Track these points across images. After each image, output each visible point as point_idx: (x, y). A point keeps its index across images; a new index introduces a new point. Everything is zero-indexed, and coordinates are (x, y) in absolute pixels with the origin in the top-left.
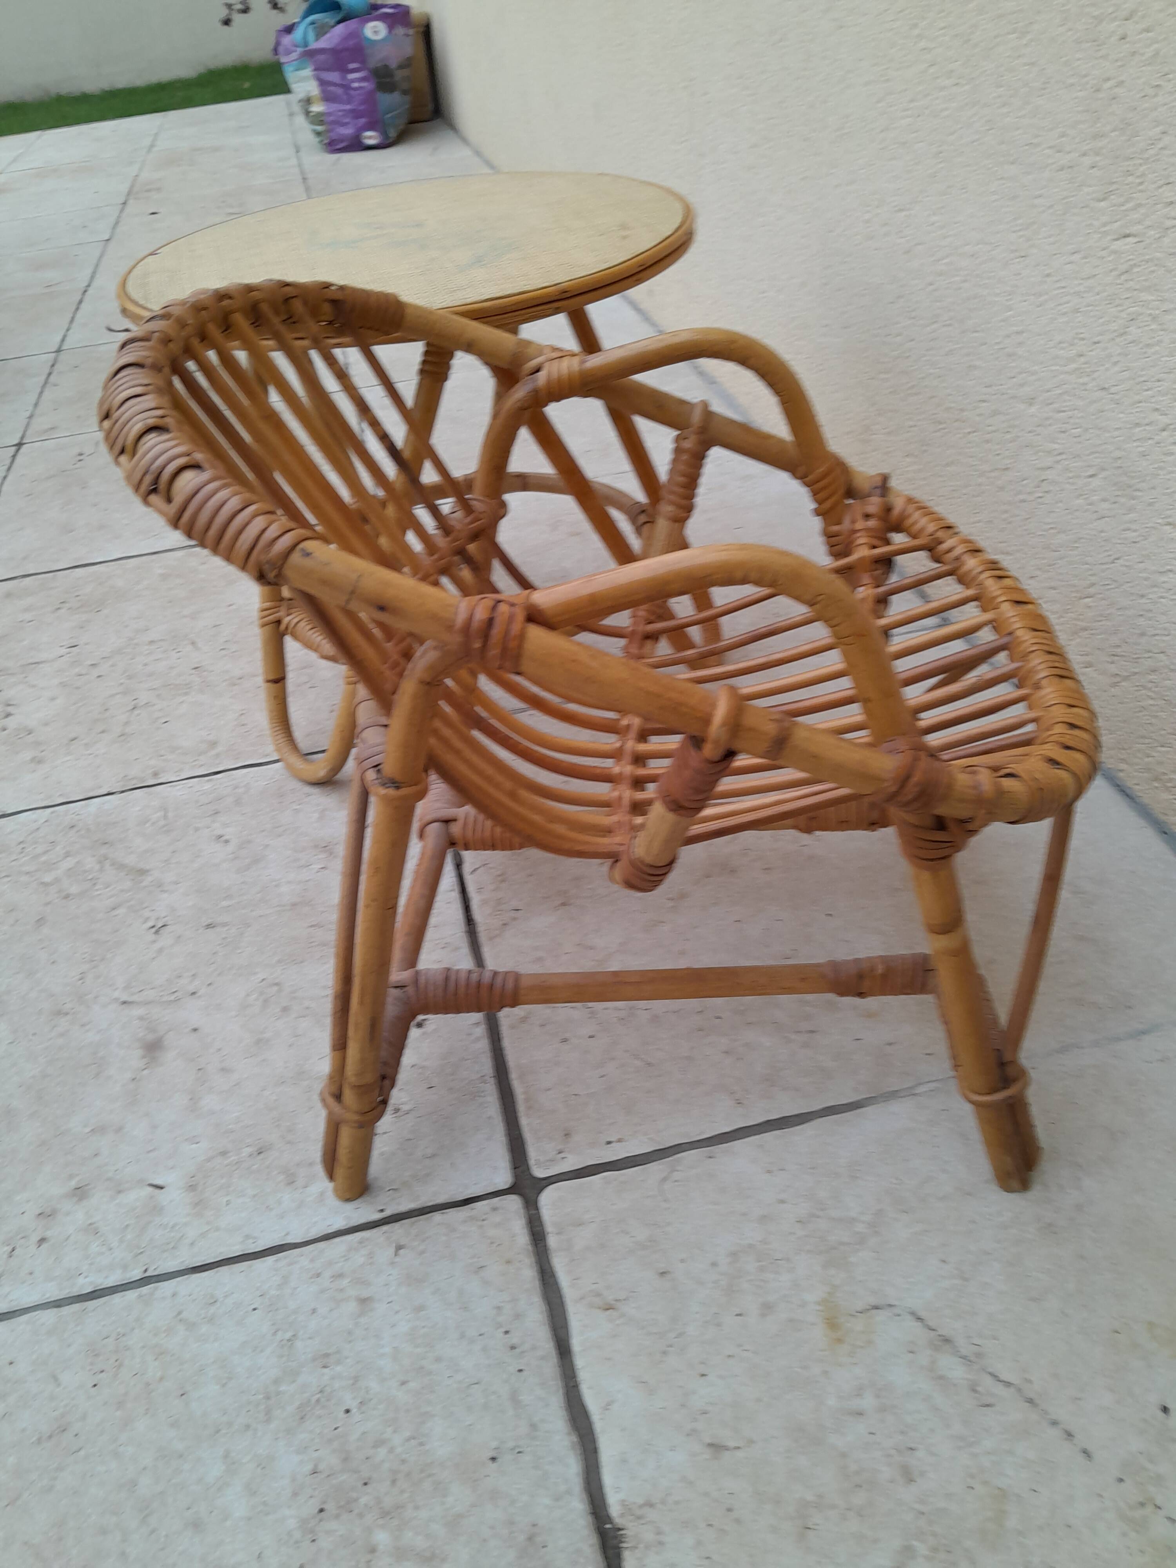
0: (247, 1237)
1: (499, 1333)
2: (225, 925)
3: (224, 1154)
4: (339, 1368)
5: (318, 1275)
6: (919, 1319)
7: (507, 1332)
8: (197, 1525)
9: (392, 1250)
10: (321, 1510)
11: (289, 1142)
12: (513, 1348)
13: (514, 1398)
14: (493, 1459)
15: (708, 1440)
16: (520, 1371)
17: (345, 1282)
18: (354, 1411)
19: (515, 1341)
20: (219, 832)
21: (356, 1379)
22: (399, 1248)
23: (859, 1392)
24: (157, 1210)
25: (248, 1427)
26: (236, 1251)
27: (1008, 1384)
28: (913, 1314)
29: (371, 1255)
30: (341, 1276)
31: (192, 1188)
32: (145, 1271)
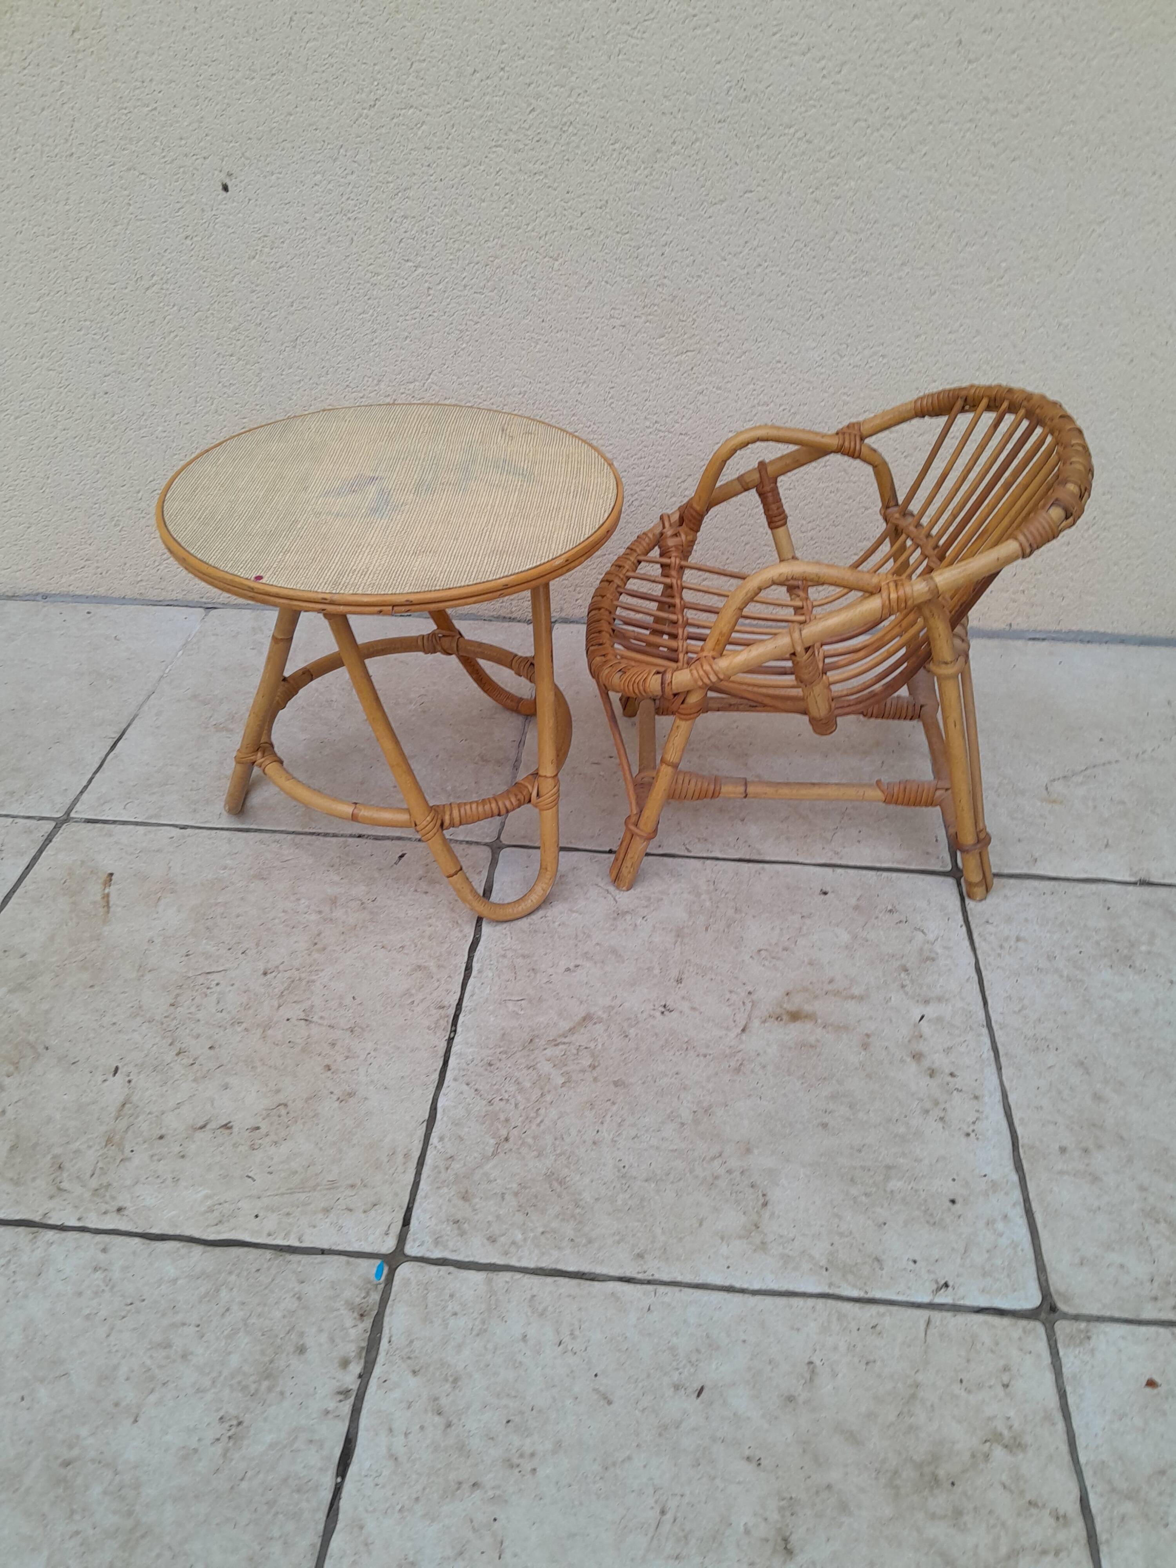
3: (903, 986)
6: (1054, 780)
8: (1137, 1011)
9: (988, 926)
17: (1006, 945)
21: (1063, 948)
22: (987, 922)
23: (1085, 804)
24: (939, 1019)
26: (976, 987)
27: (1086, 769)
28: (1051, 781)
31: (927, 1002)
32: (983, 1026)
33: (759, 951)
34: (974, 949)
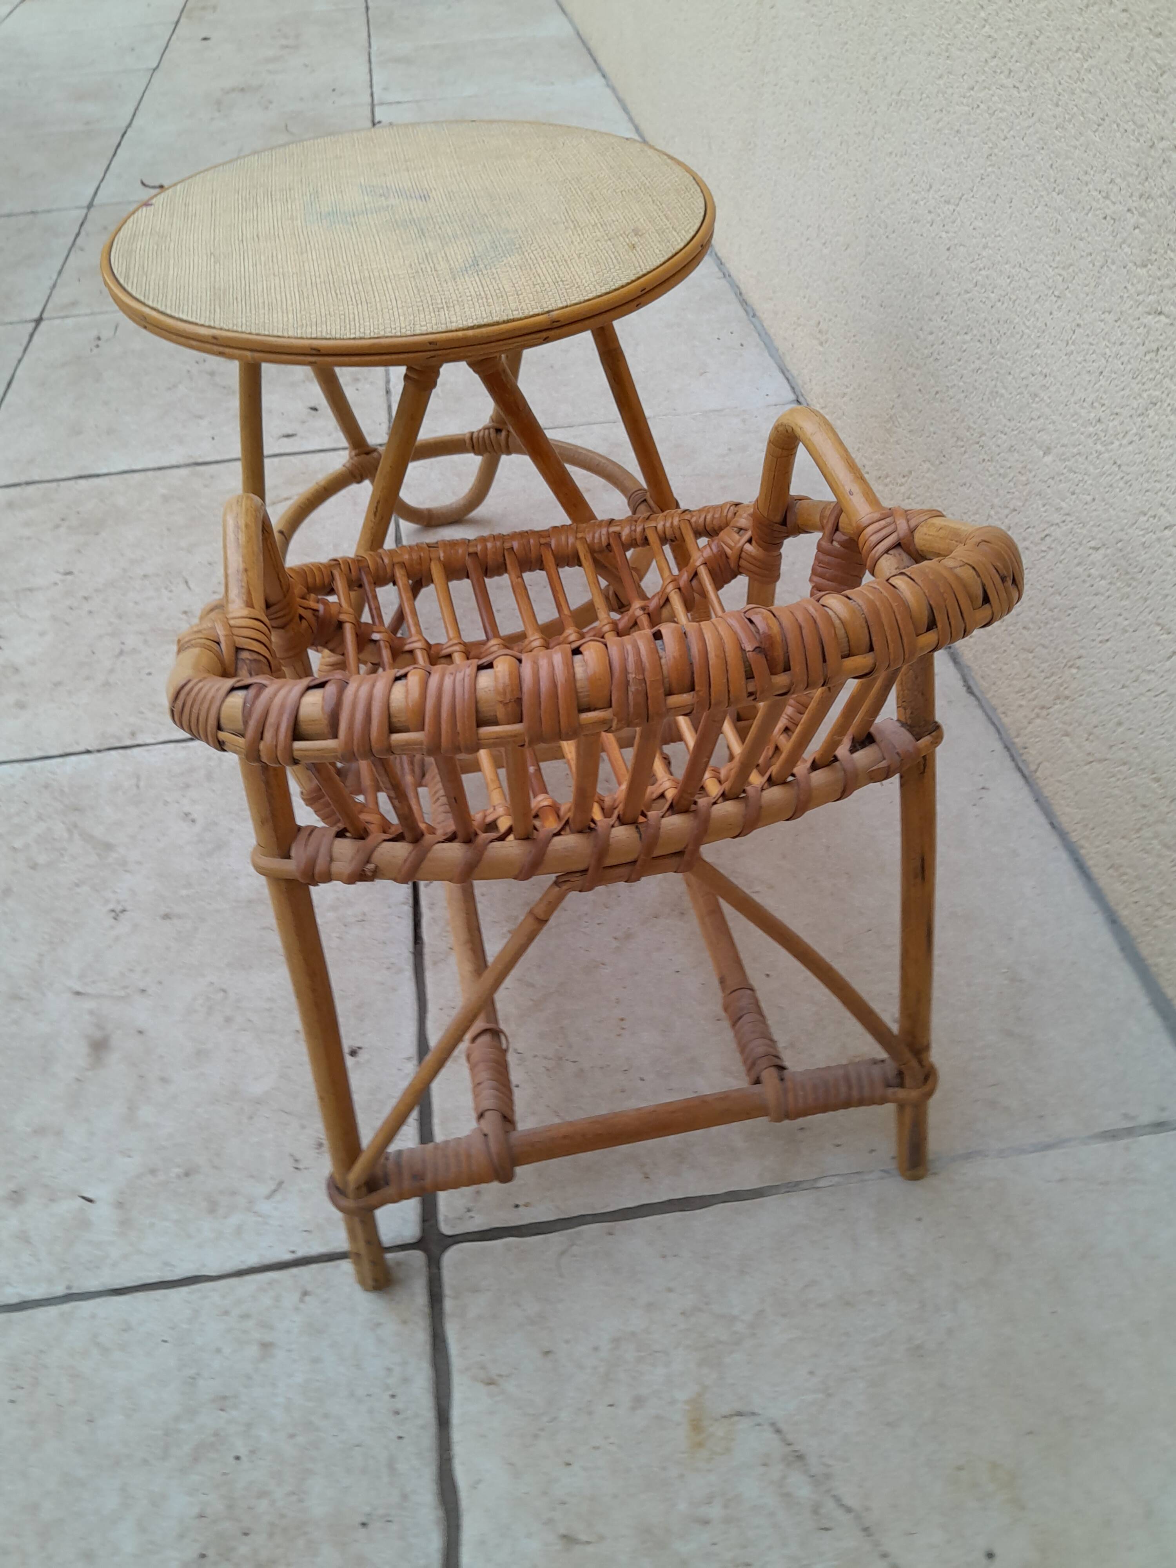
0: (166, 1264)
1: (386, 1397)
2: (180, 917)
3: (153, 1172)
4: (234, 1413)
5: (226, 1313)
6: (778, 1431)
7: (393, 1396)
8: (89, 1557)
9: (296, 1296)
10: (203, 1556)
11: (216, 1167)
12: (397, 1413)
13: (391, 1466)
14: (364, 1525)
15: (562, 1531)
16: (400, 1438)
17: (250, 1324)
18: (244, 1458)
19: (400, 1406)
20: (187, 809)
21: (249, 1426)
23: (709, 1500)
24: (84, 1224)
25: (145, 1462)
26: (154, 1277)
27: (849, 1510)
28: (773, 1424)
29: (277, 1299)
30: (245, 1316)
31: (120, 1205)
32: (68, 1287)
33: (224, 991)
34: (240, 1273)
